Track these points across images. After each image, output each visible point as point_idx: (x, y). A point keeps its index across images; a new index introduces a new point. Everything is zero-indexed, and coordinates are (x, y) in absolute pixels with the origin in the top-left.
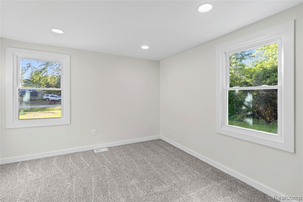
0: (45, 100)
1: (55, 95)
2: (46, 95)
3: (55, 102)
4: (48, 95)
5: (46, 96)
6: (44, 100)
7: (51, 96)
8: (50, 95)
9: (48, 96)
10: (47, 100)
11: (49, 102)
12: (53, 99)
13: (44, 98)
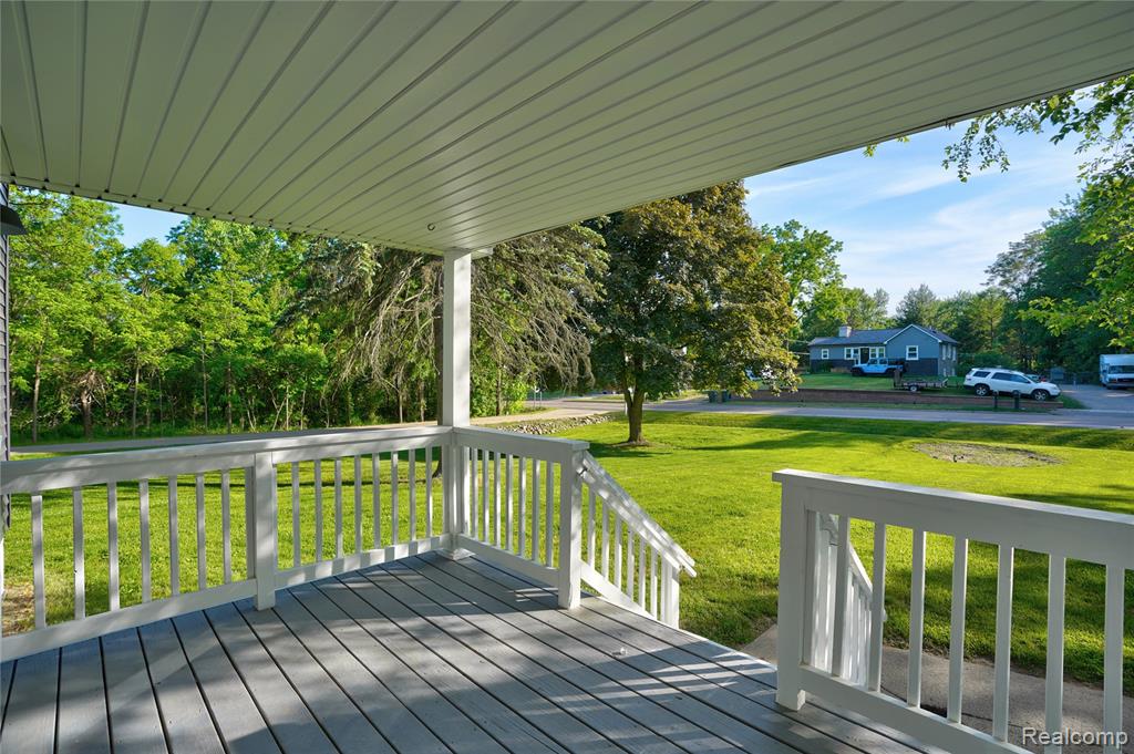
0: (972, 390)
1: (1016, 373)
2: (975, 370)
3: (1017, 399)
4: (986, 370)
5: (977, 374)
6: (969, 393)
7: (997, 376)
8: (993, 371)
9: (985, 375)
10: (981, 391)
11: (991, 400)
12: (1011, 390)
13: (967, 383)
